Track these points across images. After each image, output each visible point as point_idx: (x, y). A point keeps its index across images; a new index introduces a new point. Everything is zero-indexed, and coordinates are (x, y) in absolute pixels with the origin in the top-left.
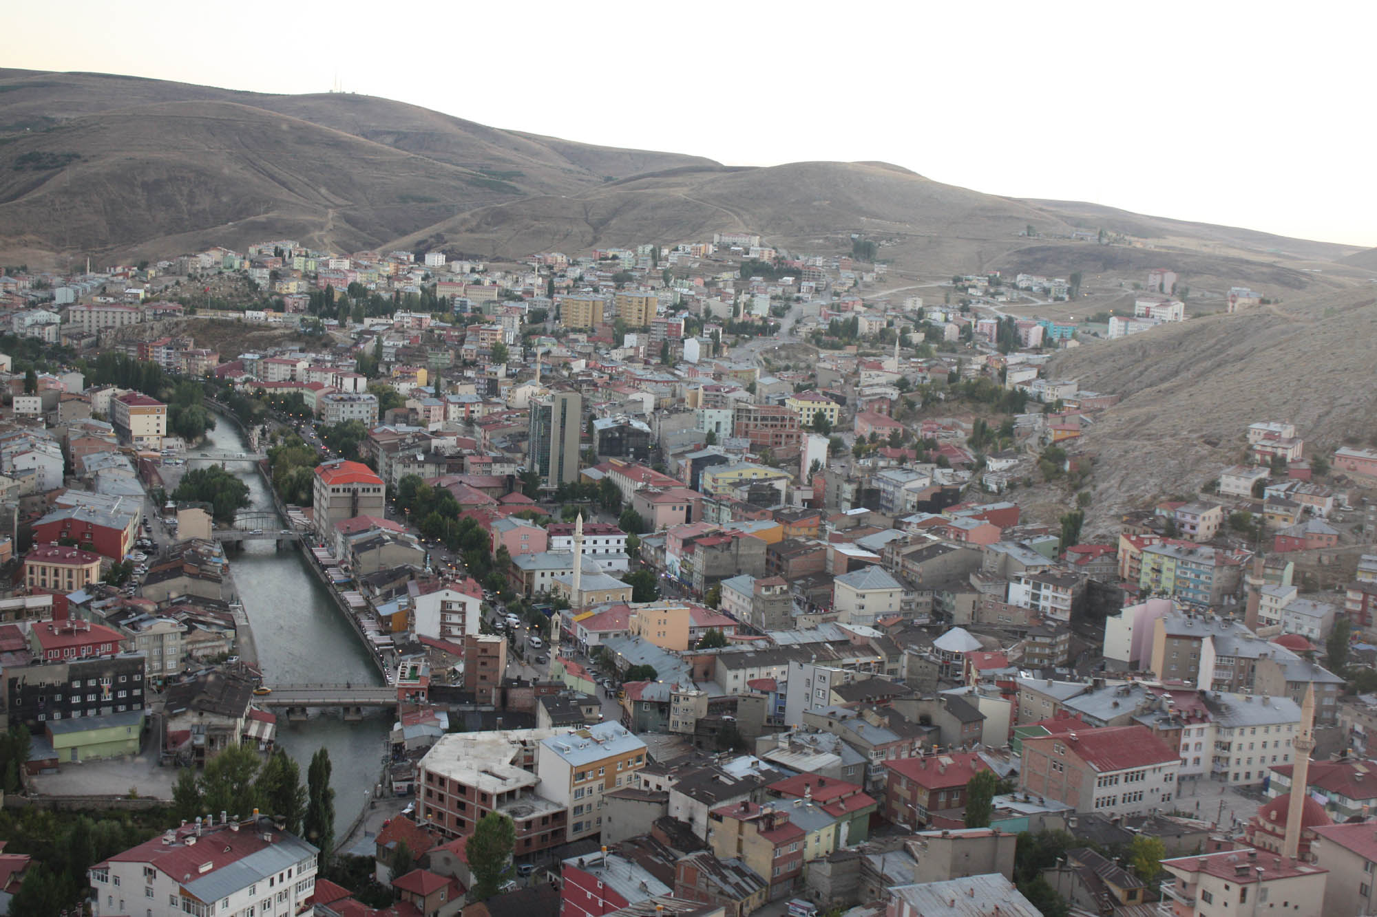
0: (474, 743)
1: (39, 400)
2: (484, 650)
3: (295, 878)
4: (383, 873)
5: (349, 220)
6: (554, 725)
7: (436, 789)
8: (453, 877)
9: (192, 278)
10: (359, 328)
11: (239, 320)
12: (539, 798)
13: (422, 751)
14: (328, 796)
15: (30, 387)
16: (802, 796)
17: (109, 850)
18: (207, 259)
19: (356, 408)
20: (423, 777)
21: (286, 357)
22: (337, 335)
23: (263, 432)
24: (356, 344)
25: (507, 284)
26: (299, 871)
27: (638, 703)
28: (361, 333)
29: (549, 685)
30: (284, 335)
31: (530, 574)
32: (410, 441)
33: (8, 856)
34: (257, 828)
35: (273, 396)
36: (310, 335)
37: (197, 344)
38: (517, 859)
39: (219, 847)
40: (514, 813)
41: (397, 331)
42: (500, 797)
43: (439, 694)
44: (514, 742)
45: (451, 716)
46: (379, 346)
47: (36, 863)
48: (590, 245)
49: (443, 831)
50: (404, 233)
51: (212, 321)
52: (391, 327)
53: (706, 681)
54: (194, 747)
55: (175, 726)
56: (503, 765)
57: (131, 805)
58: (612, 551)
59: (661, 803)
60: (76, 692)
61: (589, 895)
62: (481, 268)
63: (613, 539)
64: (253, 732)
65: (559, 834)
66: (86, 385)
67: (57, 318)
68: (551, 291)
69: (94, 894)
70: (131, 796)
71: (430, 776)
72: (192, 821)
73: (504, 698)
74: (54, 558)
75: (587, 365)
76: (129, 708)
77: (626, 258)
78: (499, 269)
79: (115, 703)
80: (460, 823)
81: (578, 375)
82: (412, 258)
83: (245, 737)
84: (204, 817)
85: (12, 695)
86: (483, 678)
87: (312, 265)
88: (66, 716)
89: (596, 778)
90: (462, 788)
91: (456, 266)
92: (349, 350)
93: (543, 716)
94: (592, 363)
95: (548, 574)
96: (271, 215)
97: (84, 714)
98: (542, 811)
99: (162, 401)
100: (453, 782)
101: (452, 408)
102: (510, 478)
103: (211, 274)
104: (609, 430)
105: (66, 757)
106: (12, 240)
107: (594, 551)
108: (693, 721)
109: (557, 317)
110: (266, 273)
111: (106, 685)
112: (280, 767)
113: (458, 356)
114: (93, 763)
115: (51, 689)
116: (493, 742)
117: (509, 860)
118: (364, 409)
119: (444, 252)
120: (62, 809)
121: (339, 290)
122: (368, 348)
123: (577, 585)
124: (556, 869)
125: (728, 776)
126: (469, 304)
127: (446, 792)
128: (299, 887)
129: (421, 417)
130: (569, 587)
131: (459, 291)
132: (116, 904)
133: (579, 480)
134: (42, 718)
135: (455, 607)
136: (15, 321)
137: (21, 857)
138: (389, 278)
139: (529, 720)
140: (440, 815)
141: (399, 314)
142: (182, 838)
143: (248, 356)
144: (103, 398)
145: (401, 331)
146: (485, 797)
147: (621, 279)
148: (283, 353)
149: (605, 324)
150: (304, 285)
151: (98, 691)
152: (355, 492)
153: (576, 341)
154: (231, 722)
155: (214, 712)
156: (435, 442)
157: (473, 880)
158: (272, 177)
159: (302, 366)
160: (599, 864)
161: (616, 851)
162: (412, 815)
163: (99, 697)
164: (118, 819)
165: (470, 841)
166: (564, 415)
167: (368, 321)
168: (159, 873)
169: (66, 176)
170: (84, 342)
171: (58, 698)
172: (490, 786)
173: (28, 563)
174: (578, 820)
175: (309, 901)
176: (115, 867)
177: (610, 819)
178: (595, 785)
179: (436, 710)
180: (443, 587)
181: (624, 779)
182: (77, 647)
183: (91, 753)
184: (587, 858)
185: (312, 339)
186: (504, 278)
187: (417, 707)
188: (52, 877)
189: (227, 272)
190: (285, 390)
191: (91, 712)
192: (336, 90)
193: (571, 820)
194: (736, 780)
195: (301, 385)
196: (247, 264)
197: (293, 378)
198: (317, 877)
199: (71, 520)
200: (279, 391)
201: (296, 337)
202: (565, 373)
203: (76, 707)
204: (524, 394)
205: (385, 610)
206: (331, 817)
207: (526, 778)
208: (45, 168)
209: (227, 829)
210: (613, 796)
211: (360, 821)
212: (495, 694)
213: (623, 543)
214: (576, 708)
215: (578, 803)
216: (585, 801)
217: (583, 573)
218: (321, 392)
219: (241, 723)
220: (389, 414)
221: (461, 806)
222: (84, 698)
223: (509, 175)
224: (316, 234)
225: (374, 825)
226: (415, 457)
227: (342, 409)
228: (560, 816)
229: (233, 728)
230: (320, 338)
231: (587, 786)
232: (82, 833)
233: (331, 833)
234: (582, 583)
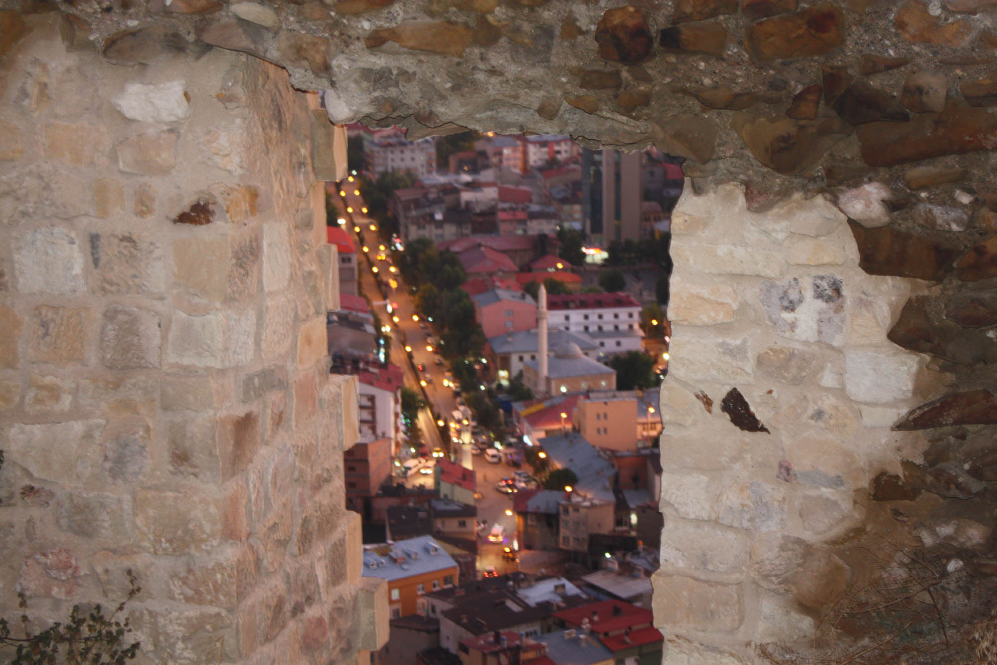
16: (578, 627)
19: (408, 154)
27: (523, 515)
29: (419, 494)
31: (505, 359)
32: (432, 196)
53: (636, 488)
59: (428, 632)
95: (527, 357)
101: (532, 149)
102: (542, 238)
107: (600, 328)
108: (586, 536)
118: (416, 155)
123: (544, 372)
125: (520, 601)
129: (486, 162)
135: (364, 402)
156: (466, 196)
194: (526, 606)
213: (636, 316)
214: (427, 521)
217: (556, 356)
226: (432, 216)
227: (390, 156)
234: (551, 368)
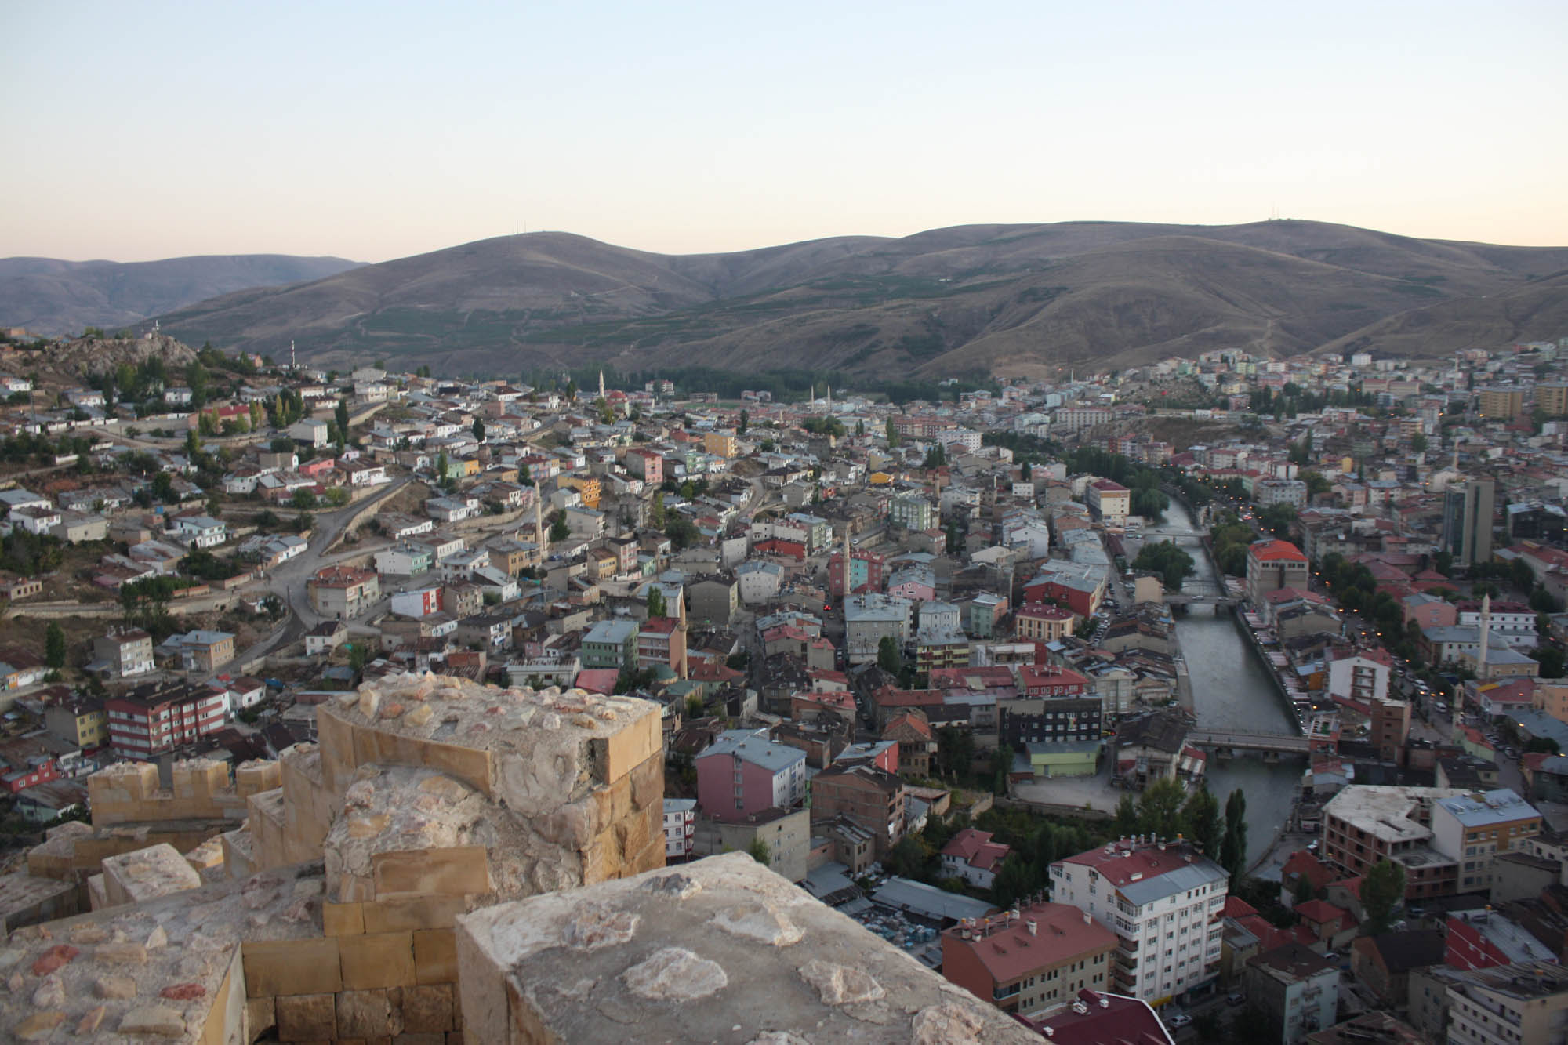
0: (1374, 795)
1: (1031, 486)
2: (1389, 713)
3: (1209, 894)
4: (1286, 897)
5: (1285, 328)
6: (1452, 786)
7: (1337, 831)
8: (1347, 910)
9: (1152, 383)
10: (1292, 422)
11: (1190, 417)
12: (1432, 850)
13: (1328, 796)
14: (1241, 829)
15: (1025, 475)
17: (1066, 852)
18: (1165, 367)
19: (1287, 492)
20: (1327, 820)
21: (1229, 448)
22: (1272, 428)
23: (1208, 512)
24: (1289, 437)
25: (1428, 379)
26: (1212, 889)
27: (1537, 773)
28: (1294, 427)
29: (1449, 749)
30: (1227, 430)
31: (1439, 645)
32: (1333, 522)
33: (993, 845)
34: (1179, 849)
35: (1217, 482)
36: (1250, 429)
37: (1155, 438)
38: (1409, 902)
39: (1148, 861)
40: (1407, 861)
41: (1326, 425)
42: (1395, 845)
43: (1347, 748)
44: (1411, 798)
45: (1357, 768)
46: (1309, 438)
47: (1014, 853)
48: (1511, 339)
49: (1341, 868)
50: (1335, 337)
51: (1168, 419)
52: (1320, 421)
54: (1138, 774)
55: (1124, 756)
56: (1400, 818)
57: (1087, 815)
58: (1521, 628)
59: (1552, 871)
60: (1048, 722)
61: (1472, 947)
62: (1404, 365)
63: (1521, 617)
64: (1186, 766)
65: (1450, 885)
66: (1068, 473)
67: (1047, 419)
68: (1471, 383)
69: (1051, 884)
70: (1087, 809)
71: (1333, 820)
72: (1128, 837)
73: (1406, 757)
74: (1038, 614)
75: (1504, 452)
76: (1089, 738)
77: (1547, 350)
78: (1421, 366)
79: (1078, 733)
80: (1358, 863)
81: (1494, 461)
82: (1340, 359)
83: (1179, 769)
84: (1138, 836)
85: (1002, 720)
86: (1388, 737)
87: (1252, 369)
88: (1041, 740)
89: (1490, 840)
90: (1361, 834)
91: (1381, 364)
92: (1283, 441)
93: (1441, 778)
94: (1509, 451)
95: (1455, 646)
96: (1219, 327)
97: (1055, 740)
98: (1433, 863)
99: (1127, 486)
100: (1353, 828)
101: (1373, 493)
102: (1424, 557)
103: (1169, 378)
104: (1523, 514)
105: (1040, 772)
106: (1016, 357)
107: (1502, 627)
109: (1476, 408)
110: (1213, 377)
111: (1072, 718)
112: (1202, 801)
113: (1380, 446)
114: (1060, 779)
115: (1031, 719)
116: (1392, 796)
117: (1399, 903)
118: (1294, 493)
119: (1369, 353)
120: (1035, 813)
121: (1276, 389)
122: (1299, 439)
123: (1483, 658)
124: (1444, 916)
126: (1392, 397)
127: (1346, 836)
128: (1212, 902)
129: (1345, 499)
130: (1475, 659)
131: (1383, 387)
132: (1068, 895)
133: (1492, 559)
134: (1023, 740)
135: (1366, 673)
136: (1017, 422)
137: (1003, 846)
138: (1320, 377)
139: (1429, 781)
140: (1341, 855)
141: (1327, 410)
142: (1120, 850)
143: (1197, 448)
144: (1080, 484)
145: (1328, 424)
146: (1381, 844)
147: (1542, 371)
148: (1226, 445)
149: (1523, 414)
150: (1245, 386)
151: (1066, 722)
152: (1282, 567)
153: (1494, 430)
154: (1168, 756)
155: (1155, 747)
156: (1356, 524)
157: (1364, 916)
158: (1219, 295)
159: (1242, 455)
160: (1483, 920)
161: (1501, 910)
162: (1316, 852)
163: (1066, 727)
164: (1075, 825)
165: (1364, 882)
166: (1477, 499)
167: (1300, 417)
168: (1100, 876)
169: (1056, 305)
170: (1068, 438)
171: (1036, 726)
172: (1387, 834)
173: (1019, 616)
174: (1469, 875)
175: (1220, 914)
176: (1067, 866)
177: (1500, 879)
178: (1487, 846)
179: (1343, 762)
180: (1355, 655)
181: (1516, 843)
182: (1052, 686)
183: (1060, 770)
184: (1472, 913)
185: (1251, 433)
186: (1425, 373)
187: (1326, 758)
188: (1023, 866)
189: (1182, 378)
190: (1228, 476)
191: (1060, 739)
192: (1275, 218)
193: (1463, 874)
195: (1241, 471)
196: (1198, 371)
197: (1234, 466)
198: (1227, 895)
199: (1052, 584)
200: (1222, 477)
201: (1237, 431)
202: (1483, 460)
203: (1049, 734)
204: (1440, 479)
205: (1304, 670)
206: (1244, 846)
207: (1420, 831)
208: (1040, 299)
209: (1156, 847)
210: (1504, 858)
211: (1271, 851)
212: (1397, 753)
213: (1531, 622)
214: (1473, 772)
215: (1470, 860)
216: (1476, 859)
217: (1490, 647)
218: (1257, 479)
219: (1176, 758)
220: (1316, 497)
221: (1359, 848)
222: (1055, 728)
223: (1433, 280)
224: (1256, 342)
225: (1282, 856)
226: (1337, 536)
227: (1275, 493)
228: (1452, 870)
229: (1169, 762)
230: (1258, 432)
231: (1478, 846)
232: (1046, 835)
233: (1243, 859)
234: (1489, 656)
